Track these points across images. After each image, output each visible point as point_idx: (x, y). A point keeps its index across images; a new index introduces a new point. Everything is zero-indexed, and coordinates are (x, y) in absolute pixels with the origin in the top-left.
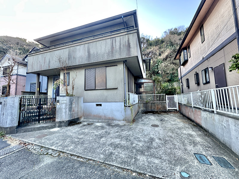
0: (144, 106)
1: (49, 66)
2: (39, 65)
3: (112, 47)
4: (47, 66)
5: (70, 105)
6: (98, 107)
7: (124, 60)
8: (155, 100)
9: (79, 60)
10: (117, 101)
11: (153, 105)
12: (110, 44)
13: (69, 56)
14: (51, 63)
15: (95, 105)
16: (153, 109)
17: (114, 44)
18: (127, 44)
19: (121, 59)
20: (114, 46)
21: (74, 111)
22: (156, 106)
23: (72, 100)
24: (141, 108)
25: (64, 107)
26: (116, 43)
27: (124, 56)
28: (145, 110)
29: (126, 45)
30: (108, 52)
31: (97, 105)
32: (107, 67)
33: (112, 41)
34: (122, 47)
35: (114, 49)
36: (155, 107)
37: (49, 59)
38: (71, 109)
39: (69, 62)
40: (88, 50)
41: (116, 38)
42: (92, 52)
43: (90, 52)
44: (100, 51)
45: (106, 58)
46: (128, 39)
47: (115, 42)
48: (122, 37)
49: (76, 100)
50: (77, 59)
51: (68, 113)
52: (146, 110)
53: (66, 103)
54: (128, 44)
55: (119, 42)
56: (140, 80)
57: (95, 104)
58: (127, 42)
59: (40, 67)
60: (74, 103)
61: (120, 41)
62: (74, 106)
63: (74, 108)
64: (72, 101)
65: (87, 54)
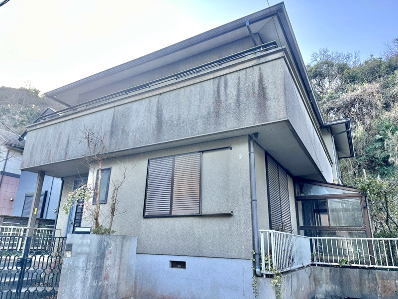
0: (333, 280)
1: (66, 153)
2: (46, 152)
3: (218, 101)
4: (63, 153)
5: (97, 258)
6: (174, 269)
7: (249, 133)
8: (372, 259)
9: (135, 137)
10: (230, 254)
11: (366, 276)
12: (212, 93)
13: (112, 127)
14: (70, 146)
15: (168, 264)
16: (366, 291)
17: (222, 92)
18: (257, 89)
19: (242, 131)
20: (223, 98)
21: (106, 278)
22: (379, 281)
23: (105, 244)
24: (324, 285)
25: (81, 265)
26: (229, 89)
27: (249, 121)
28: (339, 294)
29: (254, 93)
30: (206, 113)
31: (174, 264)
32: (203, 152)
33: (216, 86)
34: (242, 98)
35: (223, 104)
36: (377, 284)
37: (69, 137)
38: (99, 272)
39: (110, 143)
40: (158, 111)
41: (228, 76)
42: (166, 116)
43: (161, 114)
44: (186, 113)
45: (200, 130)
46: (261, 76)
47: (226, 88)
48: (244, 72)
49: (116, 245)
50: (131, 134)
51: (91, 282)
52: (342, 292)
53: (88, 254)
54: (259, 90)
55: (236, 87)
56: (314, 187)
57: (167, 260)
58: (257, 84)
59: (48, 156)
60: (110, 253)
61: (239, 83)
62: (108, 262)
63: (109, 268)
64: (105, 248)
65: (154, 120)
